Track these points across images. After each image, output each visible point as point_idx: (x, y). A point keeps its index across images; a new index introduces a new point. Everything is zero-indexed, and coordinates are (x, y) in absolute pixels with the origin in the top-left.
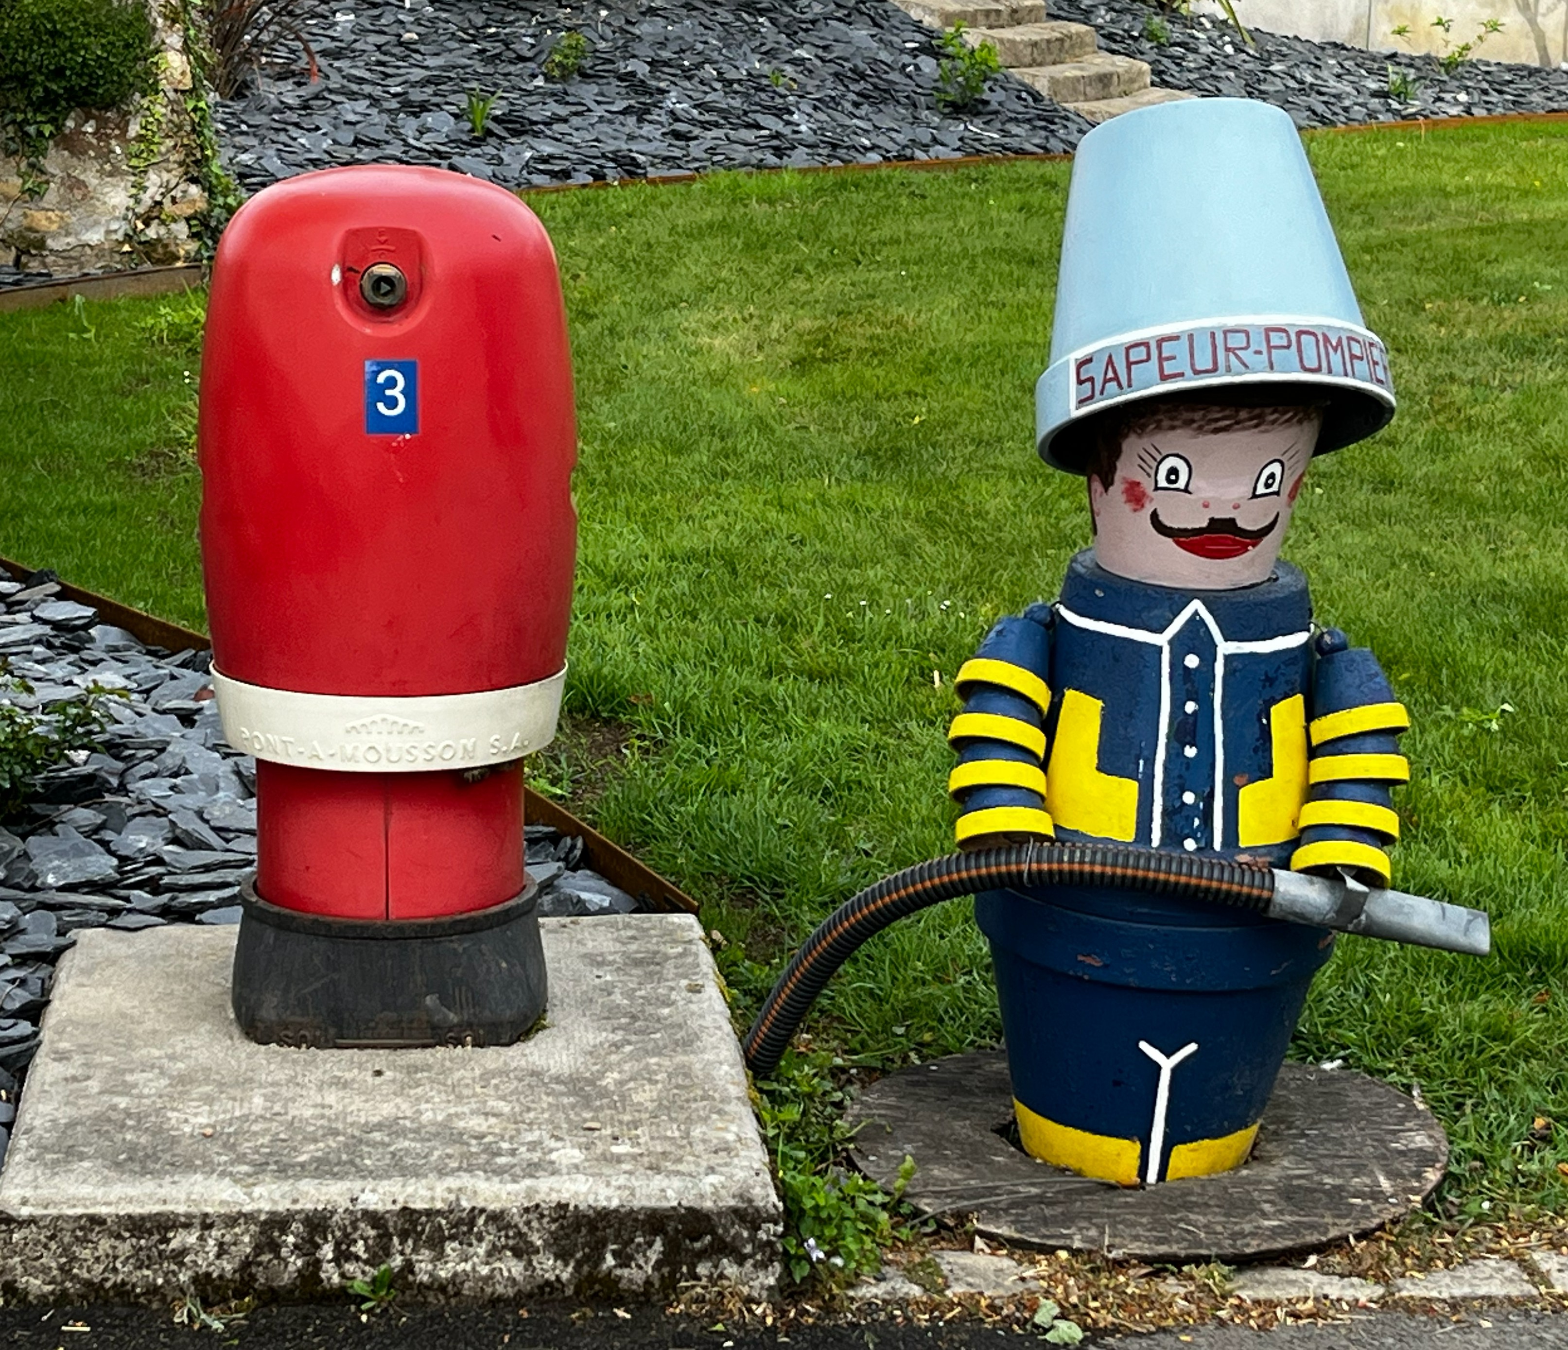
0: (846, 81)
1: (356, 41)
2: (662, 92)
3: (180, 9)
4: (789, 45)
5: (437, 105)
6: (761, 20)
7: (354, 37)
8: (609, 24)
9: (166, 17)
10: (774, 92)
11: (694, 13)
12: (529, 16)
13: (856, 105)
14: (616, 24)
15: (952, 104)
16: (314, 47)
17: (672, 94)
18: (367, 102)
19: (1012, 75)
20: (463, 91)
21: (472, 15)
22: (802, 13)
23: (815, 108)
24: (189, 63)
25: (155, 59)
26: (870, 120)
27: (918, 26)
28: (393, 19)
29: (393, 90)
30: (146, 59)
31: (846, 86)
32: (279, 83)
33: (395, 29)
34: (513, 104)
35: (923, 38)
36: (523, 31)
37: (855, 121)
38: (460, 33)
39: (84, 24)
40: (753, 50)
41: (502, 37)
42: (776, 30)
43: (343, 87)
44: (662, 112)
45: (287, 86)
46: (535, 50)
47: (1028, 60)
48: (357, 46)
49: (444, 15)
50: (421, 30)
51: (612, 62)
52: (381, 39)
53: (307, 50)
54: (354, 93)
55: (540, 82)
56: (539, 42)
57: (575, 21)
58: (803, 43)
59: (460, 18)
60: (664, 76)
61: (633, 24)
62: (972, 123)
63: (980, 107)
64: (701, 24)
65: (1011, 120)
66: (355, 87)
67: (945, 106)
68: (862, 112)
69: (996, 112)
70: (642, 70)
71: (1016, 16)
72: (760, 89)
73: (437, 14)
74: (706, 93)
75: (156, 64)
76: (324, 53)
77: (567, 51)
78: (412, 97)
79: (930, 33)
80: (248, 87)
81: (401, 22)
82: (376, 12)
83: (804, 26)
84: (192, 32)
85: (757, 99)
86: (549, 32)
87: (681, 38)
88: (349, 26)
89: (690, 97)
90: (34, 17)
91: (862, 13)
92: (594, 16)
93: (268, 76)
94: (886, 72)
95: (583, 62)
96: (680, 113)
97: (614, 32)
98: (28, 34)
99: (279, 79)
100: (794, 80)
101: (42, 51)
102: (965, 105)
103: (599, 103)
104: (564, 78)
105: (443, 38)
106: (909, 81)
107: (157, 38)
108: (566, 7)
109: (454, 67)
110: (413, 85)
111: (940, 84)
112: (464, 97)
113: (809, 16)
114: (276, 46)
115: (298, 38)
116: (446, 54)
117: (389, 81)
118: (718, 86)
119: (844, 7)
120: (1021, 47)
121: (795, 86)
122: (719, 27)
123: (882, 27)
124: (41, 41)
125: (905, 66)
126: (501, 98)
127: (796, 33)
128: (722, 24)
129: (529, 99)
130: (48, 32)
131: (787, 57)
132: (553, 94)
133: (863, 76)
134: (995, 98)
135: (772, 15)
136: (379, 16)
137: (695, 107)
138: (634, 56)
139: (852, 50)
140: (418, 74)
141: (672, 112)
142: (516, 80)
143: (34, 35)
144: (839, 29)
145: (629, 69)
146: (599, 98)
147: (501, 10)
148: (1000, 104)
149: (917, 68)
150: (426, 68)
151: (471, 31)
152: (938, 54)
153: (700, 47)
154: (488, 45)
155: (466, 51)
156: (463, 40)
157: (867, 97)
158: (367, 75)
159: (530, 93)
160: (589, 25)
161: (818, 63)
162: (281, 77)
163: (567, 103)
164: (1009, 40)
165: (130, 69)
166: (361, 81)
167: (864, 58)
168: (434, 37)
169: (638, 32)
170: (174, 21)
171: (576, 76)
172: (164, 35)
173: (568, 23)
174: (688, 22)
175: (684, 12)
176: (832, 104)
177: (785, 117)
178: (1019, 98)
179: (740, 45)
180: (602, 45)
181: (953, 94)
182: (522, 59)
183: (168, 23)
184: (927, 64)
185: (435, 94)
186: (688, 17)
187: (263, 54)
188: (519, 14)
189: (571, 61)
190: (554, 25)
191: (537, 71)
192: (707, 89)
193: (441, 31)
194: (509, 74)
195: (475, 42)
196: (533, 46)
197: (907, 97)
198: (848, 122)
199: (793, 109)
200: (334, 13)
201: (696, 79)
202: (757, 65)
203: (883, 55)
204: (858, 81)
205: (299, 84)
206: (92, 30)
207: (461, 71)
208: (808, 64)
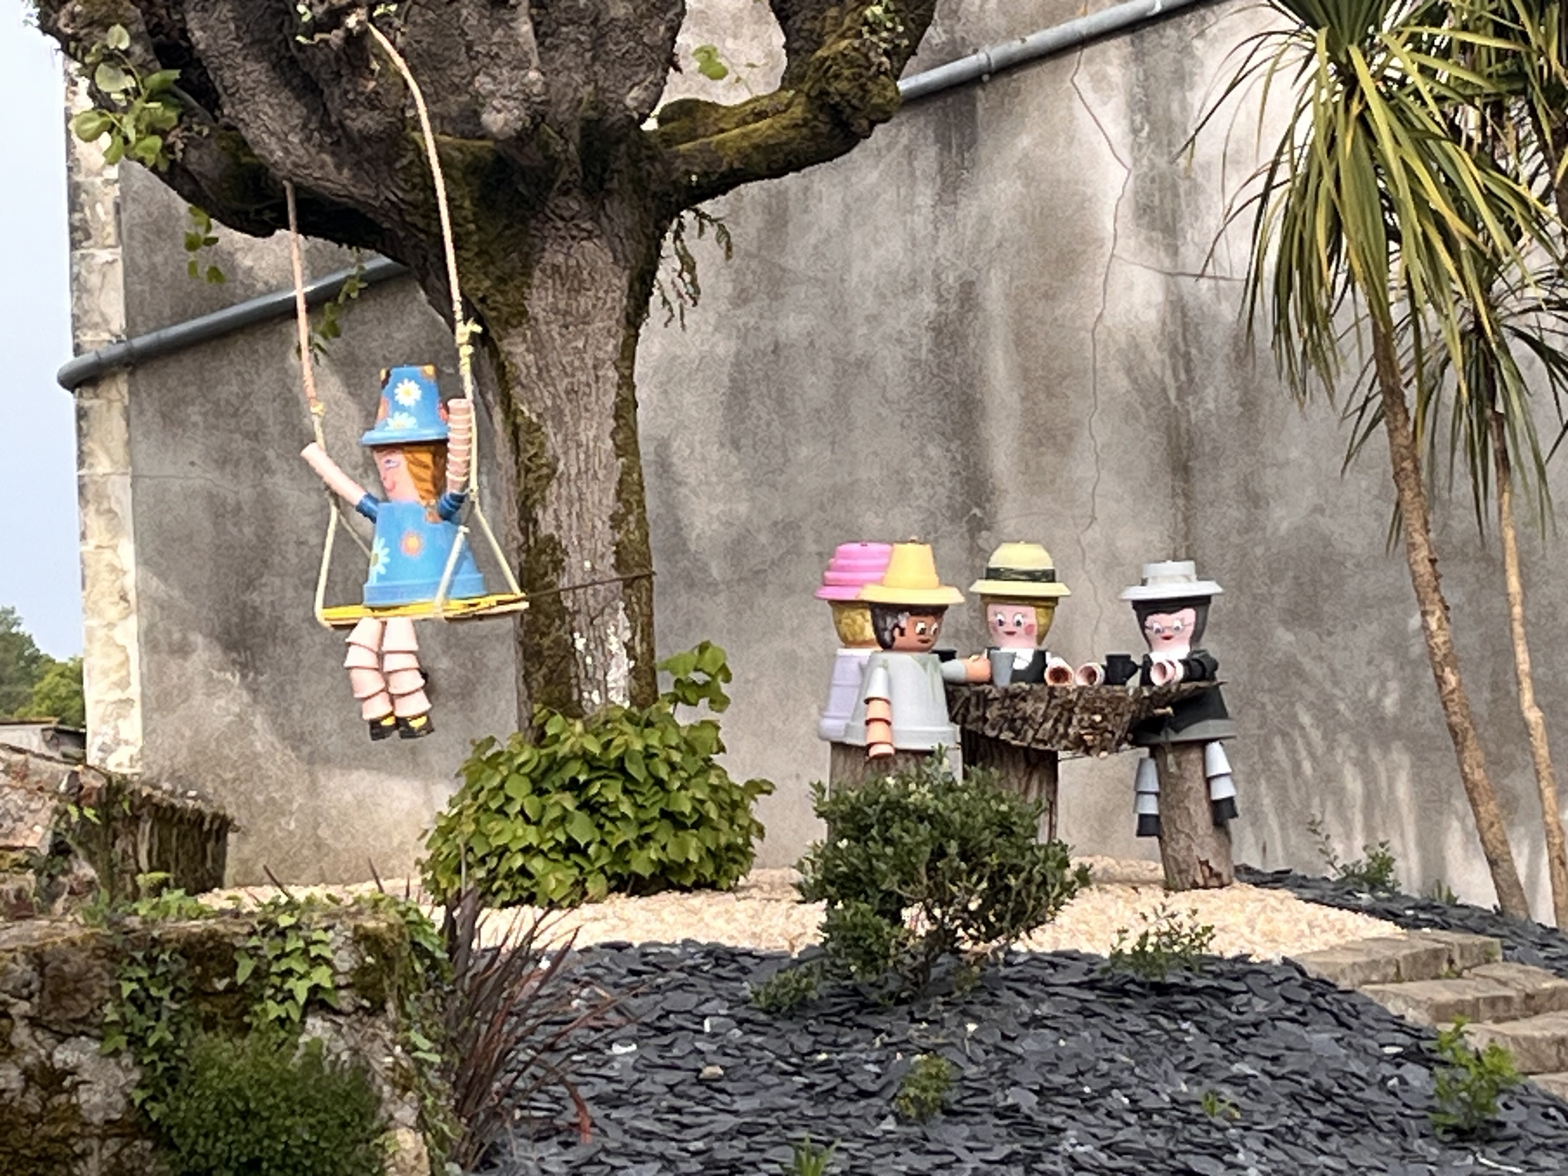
0: (1307, 1104)
1: (640, 1080)
2: (1057, 1130)
3: (414, 1072)
4: (1225, 1057)
5: (753, 1164)
6: (1185, 1026)
7: (637, 1075)
8: (980, 1042)
9: (394, 1084)
10: (1210, 1123)
11: (1093, 1021)
12: (871, 1034)
13: (1323, 1136)
14: (988, 1041)
15: (1456, 1130)
16: (584, 1092)
17: (1070, 1133)
18: (658, 1165)
19: (1533, 1085)
20: (788, 1142)
21: (793, 1038)
22: (1239, 1013)
23: (1267, 1143)
24: (426, 1142)
25: (379, 1141)
26: (1343, 1156)
27: (1399, 1024)
28: (688, 1048)
29: (693, 1146)
30: (368, 1141)
31: (1306, 1111)
32: (541, 1145)
33: (693, 1062)
34: (854, 1157)
35: (1408, 1041)
36: (863, 1056)
37: (1322, 1158)
38: (779, 1063)
39: (287, 1099)
40: (1176, 1068)
41: (836, 1065)
42: (1205, 1038)
43: (625, 1145)
44: (1058, 1159)
45: (552, 1147)
46: (883, 1080)
47: (1553, 1062)
48: (643, 1087)
49: (757, 1040)
50: (728, 1061)
51: (986, 1093)
52: (674, 1077)
53: (574, 1096)
54: (639, 1154)
55: (889, 1124)
56: (885, 1069)
57: (933, 1040)
58: (1244, 1054)
59: (780, 1042)
60: (1057, 1109)
61: (1013, 1039)
62: (1484, 1155)
63: (1494, 1131)
64: (1103, 1035)
65: (1537, 1147)
66: (641, 1145)
67: (1446, 1132)
68: (1332, 1145)
69: (1516, 1138)
70: (1027, 1101)
71: (1533, 1003)
72: (1189, 1121)
73: (746, 1039)
74: (1116, 1129)
75: (382, 1146)
76: (598, 1100)
77: (925, 1082)
78: (719, 1156)
79: (1416, 1033)
80: (498, 1153)
81: (700, 1052)
82: (666, 1040)
83: (1243, 1031)
84: (429, 1102)
85: (1187, 1135)
86: (899, 1056)
87: (1078, 1055)
88: (631, 1061)
89: (1095, 1136)
90: (220, 1094)
91: (1321, 1010)
92: (959, 1031)
93: (523, 1136)
94: (1360, 1089)
95: (947, 1094)
96: (1082, 1160)
97: (987, 1053)
98: (210, 1118)
99: (538, 1140)
100: (1235, 1106)
101: (230, 1138)
102: (1473, 1130)
103: (971, 1150)
104: (922, 1118)
105: (757, 1070)
106: (1391, 1099)
107: (383, 1113)
108: (920, 1021)
109: (773, 1110)
110: (721, 1137)
111: (1436, 1102)
112: (790, 1151)
113: (1249, 1017)
114: (534, 1094)
115: (562, 1081)
116: (762, 1093)
117: (687, 1134)
118: (1132, 1118)
119: (1299, 1003)
120: (1543, 1045)
121: (1237, 1115)
122: (1128, 1039)
123: (1350, 1028)
124: (230, 1126)
125: (1384, 1080)
126: (839, 1149)
127: (1233, 1041)
128: (1132, 1034)
129: (874, 1149)
130: (237, 1112)
131: (1223, 1075)
132: (908, 1141)
133: (1329, 1097)
134: (1512, 1118)
135: (1197, 1018)
136: (669, 1046)
137: (1102, 1149)
138: (1015, 1084)
139: (1311, 1061)
140: (726, 1122)
141: (1071, 1158)
142: (857, 1124)
143: (220, 1117)
144: (1290, 1033)
145: (1010, 1101)
146: (971, 1144)
147: (833, 1029)
148: (1520, 1125)
149: (1403, 1081)
150: (735, 1113)
151: (794, 1060)
152: (1430, 1060)
153: (1104, 1067)
154: (817, 1078)
155: (788, 1087)
156: (784, 1073)
157: (1336, 1124)
158: (657, 1128)
159: (877, 1140)
160: (952, 1044)
161: (1267, 1081)
162: (541, 1138)
163: (929, 1152)
164: (1526, 1038)
165: (347, 1156)
166: (648, 1136)
167: (1329, 1071)
168: (746, 1070)
169: (1019, 1050)
170: (406, 1089)
171: (938, 1114)
172: (391, 1107)
173: (924, 1043)
174: (1086, 1034)
175: (1080, 1019)
176: (1289, 1137)
177: (1228, 1158)
178: (1546, 1116)
179: (1159, 1061)
180: (971, 1071)
181: (1455, 1116)
182: (864, 1094)
183: (398, 1092)
184: (1415, 1074)
185: (750, 1149)
186: (1086, 1026)
187: (514, 1106)
188: (857, 1033)
189: (931, 1094)
190: (905, 1047)
191: (886, 1109)
192: (1118, 1124)
193: (753, 1062)
194: (848, 1115)
195: (799, 1074)
196: (878, 1076)
197: (1391, 1122)
198: (1312, 1160)
199: (1236, 1146)
200: (609, 1045)
201: (1103, 1111)
202: (1184, 1088)
203: (1355, 1066)
204: (1322, 1103)
205: (566, 1145)
206: (297, 1108)
207: (782, 1114)
208: (1253, 1084)
